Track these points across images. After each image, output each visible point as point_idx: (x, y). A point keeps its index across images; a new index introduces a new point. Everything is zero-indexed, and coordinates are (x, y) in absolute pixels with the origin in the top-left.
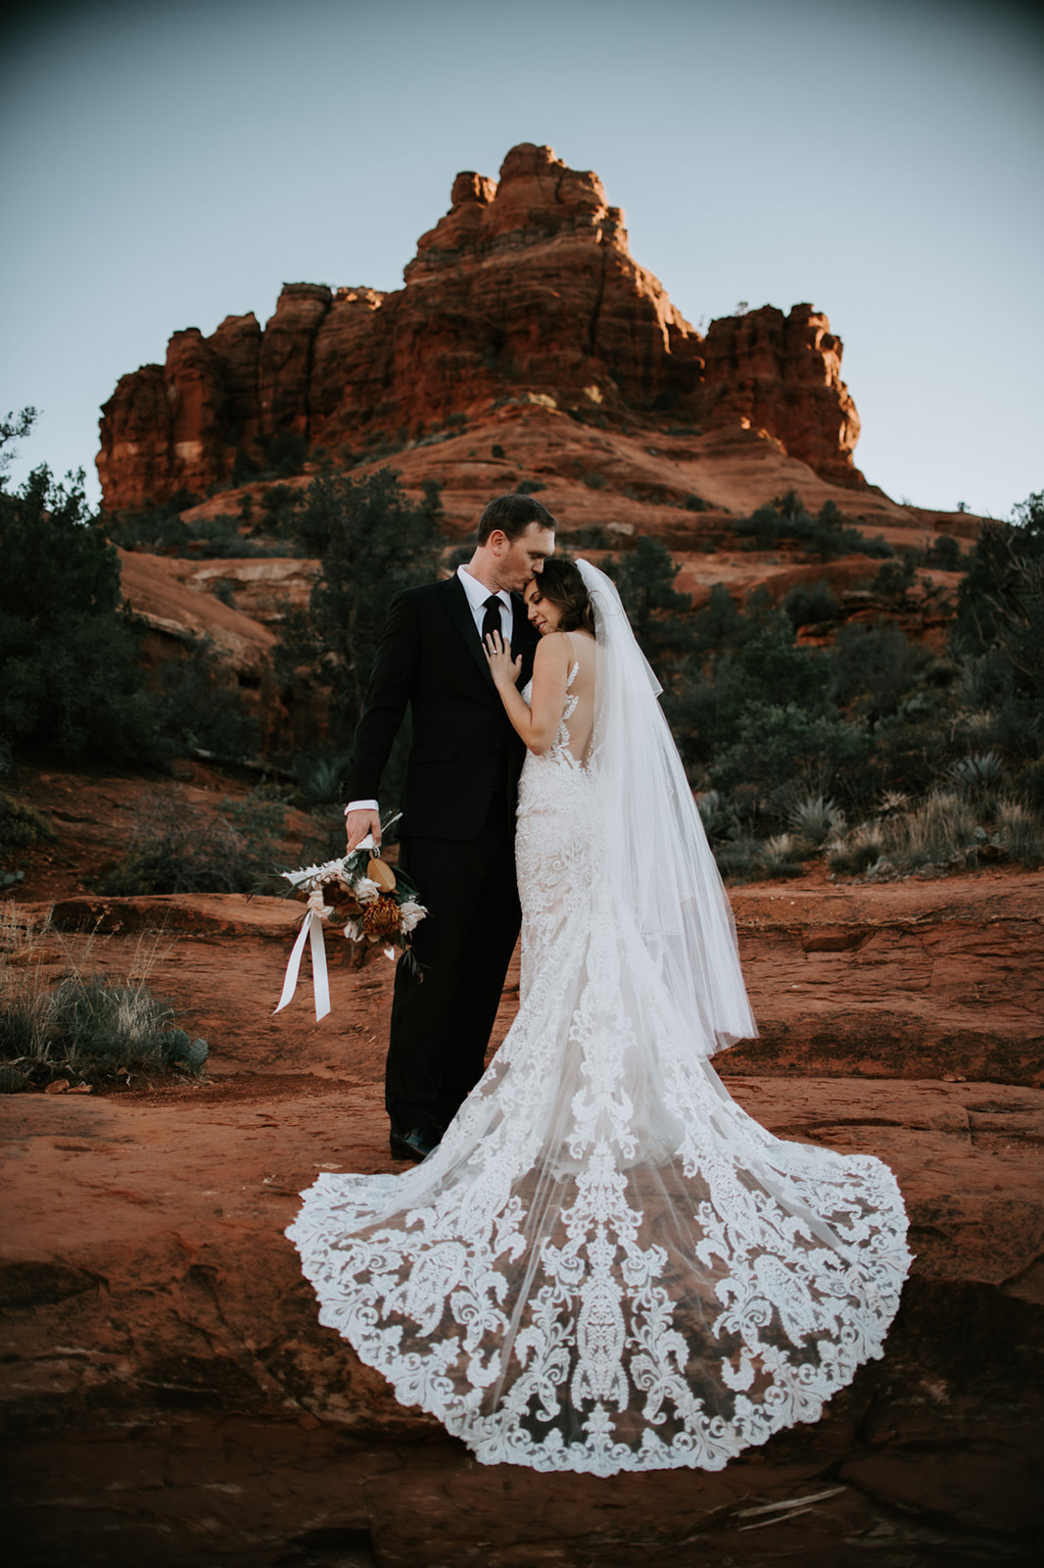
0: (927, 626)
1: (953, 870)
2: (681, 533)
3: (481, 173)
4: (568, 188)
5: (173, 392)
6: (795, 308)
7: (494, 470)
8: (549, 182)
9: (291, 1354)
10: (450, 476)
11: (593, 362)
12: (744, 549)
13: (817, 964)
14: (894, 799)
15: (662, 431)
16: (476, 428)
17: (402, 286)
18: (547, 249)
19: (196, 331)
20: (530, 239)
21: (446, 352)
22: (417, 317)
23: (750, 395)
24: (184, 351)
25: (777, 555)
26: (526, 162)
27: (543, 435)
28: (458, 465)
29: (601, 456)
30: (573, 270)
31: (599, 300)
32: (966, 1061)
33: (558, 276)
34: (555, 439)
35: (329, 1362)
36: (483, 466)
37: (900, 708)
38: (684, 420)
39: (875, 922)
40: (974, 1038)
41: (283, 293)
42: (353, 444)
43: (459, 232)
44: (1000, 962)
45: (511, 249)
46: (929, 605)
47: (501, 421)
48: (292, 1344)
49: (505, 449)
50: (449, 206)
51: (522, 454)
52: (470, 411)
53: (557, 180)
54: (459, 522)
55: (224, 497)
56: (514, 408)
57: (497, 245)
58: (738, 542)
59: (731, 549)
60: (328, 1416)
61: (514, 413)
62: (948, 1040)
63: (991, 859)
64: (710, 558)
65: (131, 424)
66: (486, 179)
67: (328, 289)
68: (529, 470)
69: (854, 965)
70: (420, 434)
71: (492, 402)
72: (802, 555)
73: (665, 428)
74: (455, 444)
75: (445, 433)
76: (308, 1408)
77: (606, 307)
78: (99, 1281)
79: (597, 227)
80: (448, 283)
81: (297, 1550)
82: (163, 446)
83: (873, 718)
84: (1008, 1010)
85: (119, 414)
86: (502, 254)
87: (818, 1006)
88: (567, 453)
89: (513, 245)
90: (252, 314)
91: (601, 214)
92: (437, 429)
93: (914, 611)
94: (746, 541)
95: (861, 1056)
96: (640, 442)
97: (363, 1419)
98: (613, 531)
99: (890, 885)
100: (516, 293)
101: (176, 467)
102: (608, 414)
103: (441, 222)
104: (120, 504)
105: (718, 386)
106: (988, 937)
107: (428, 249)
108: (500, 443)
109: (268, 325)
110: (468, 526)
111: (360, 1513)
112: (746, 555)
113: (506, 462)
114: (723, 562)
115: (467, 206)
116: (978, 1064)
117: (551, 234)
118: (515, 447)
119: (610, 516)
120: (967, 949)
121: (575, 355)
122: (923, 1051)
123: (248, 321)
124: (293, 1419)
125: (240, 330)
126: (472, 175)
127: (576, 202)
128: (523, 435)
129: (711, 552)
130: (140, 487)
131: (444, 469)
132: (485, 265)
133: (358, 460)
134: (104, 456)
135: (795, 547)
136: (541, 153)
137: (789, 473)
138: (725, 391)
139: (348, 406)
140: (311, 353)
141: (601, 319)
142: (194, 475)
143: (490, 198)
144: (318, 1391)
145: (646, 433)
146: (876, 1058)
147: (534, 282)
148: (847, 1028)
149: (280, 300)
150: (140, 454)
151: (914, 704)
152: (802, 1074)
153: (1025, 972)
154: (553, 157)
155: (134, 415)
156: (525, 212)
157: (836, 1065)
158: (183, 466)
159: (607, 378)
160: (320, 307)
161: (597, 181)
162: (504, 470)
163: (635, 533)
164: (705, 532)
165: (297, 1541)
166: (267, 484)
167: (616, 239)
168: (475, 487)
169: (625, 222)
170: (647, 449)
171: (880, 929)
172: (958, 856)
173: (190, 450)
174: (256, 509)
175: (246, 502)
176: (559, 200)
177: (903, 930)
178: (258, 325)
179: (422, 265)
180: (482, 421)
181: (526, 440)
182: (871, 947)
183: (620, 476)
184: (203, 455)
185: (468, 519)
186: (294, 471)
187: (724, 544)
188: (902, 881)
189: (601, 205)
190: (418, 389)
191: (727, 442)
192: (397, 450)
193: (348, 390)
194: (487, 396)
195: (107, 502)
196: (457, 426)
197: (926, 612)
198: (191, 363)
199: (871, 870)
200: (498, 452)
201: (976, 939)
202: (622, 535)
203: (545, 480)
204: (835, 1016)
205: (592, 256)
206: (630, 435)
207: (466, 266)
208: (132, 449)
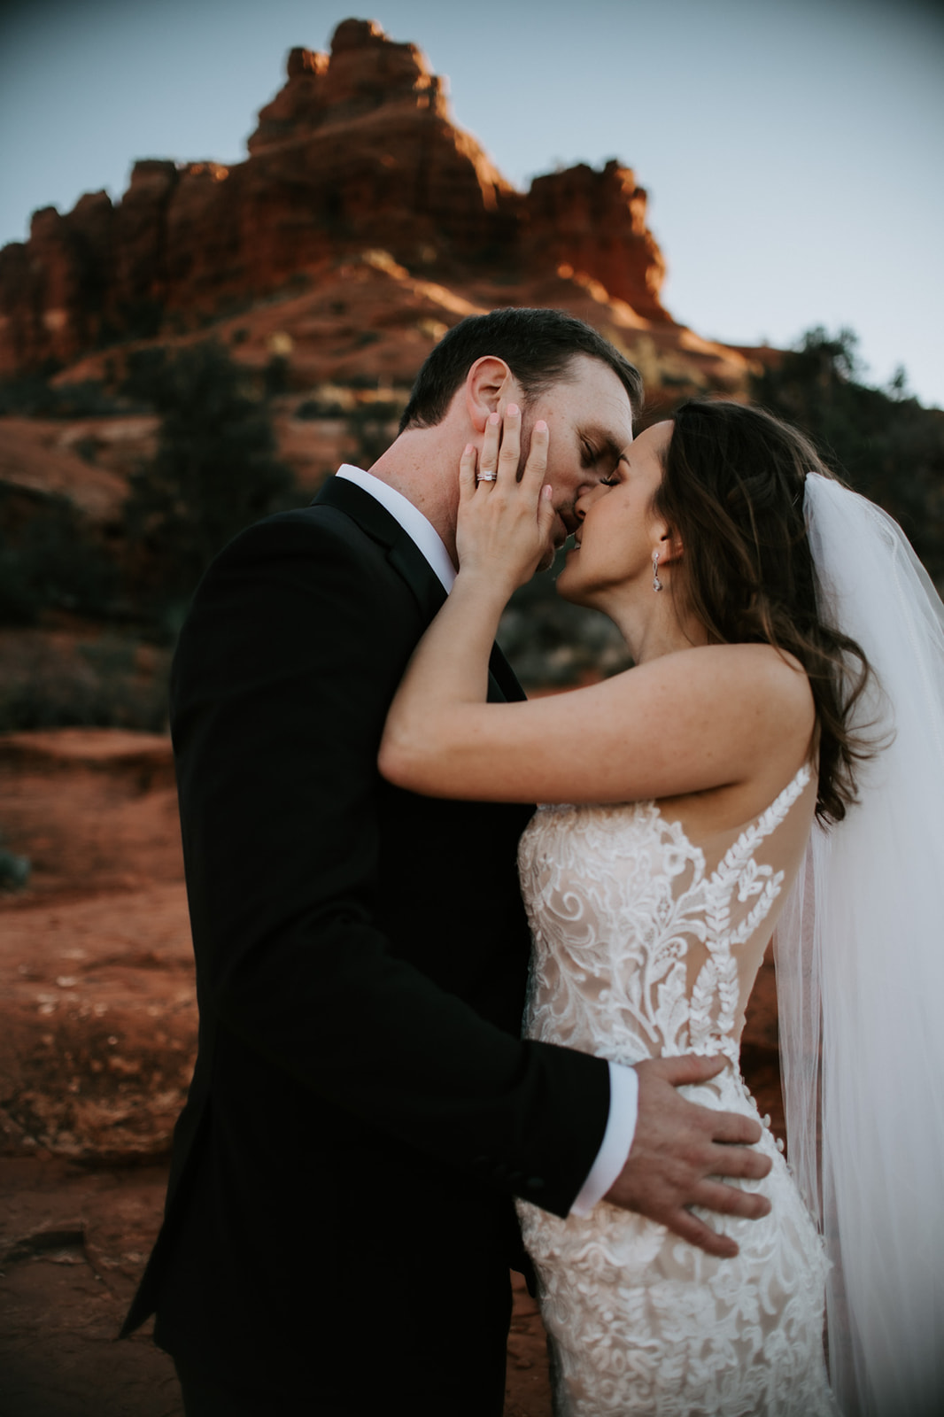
3: (311, 48)
4: (391, 60)
5: (36, 265)
6: (606, 165)
7: (334, 325)
8: (374, 54)
9: (29, 1103)
11: (422, 221)
15: (488, 280)
16: (318, 288)
17: (246, 157)
18: (374, 117)
20: (357, 108)
21: (287, 217)
22: (258, 185)
24: (45, 229)
26: (353, 36)
29: (432, 308)
30: (400, 135)
34: (390, 295)
36: (324, 321)
38: (509, 270)
41: (135, 169)
42: (204, 307)
43: (296, 105)
45: (342, 118)
47: (342, 280)
48: (30, 1095)
49: (344, 305)
50: (286, 79)
51: (359, 310)
52: (311, 271)
53: (379, 52)
55: (88, 361)
57: (328, 115)
60: (60, 1149)
66: (317, 54)
67: (173, 164)
68: (367, 323)
70: (268, 293)
71: (333, 261)
73: (492, 278)
74: (301, 303)
75: (290, 292)
76: (43, 1144)
77: (432, 169)
79: (420, 94)
80: (284, 152)
81: (25, 1249)
82: (30, 318)
86: (334, 123)
88: (400, 306)
89: (343, 114)
90: (104, 191)
91: (423, 83)
92: (283, 289)
97: (87, 1150)
100: (347, 159)
101: (44, 336)
103: (279, 96)
105: (539, 237)
107: (269, 121)
108: (338, 302)
109: (120, 202)
111: (78, 1220)
113: (346, 316)
115: (301, 79)
117: (378, 102)
118: (356, 303)
121: (404, 215)
123: (100, 198)
124: (30, 1153)
125: (94, 204)
126: (304, 50)
127: (397, 72)
128: (360, 293)
130: (11, 355)
132: (319, 134)
133: (211, 320)
136: (364, 27)
139: (200, 271)
140: (162, 224)
141: (428, 180)
142: (60, 343)
143: (323, 70)
144: (52, 1130)
149: (132, 176)
150: (10, 326)
154: (376, 31)
156: (354, 82)
158: (50, 335)
159: (440, 237)
160: (166, 181)
161: (417, 51)
162: (344, 324)
165: (25, 1243)
166: (128, 348)
167: (437, 105)
169: (445, 89)
170: (475, 299)
173: (56, 319)
174: (120, 371)
175: (109, 365)
176: (384, 70)
178: (111, 201)
179: (265, 135)
180: (324, 280)
181: (364, 297)
184: (68, 323)
186: (152, 332)
189: (423, 74)
190: (263, 253)
192: (245, 310)
193: (199, 255)
194: (326, 256)
196: (300, 284)
198: (51, 238)
200: (337, 309)
203: (380, 332)
205: (416, 123)
206: (459, 286)
207: (300, 136)
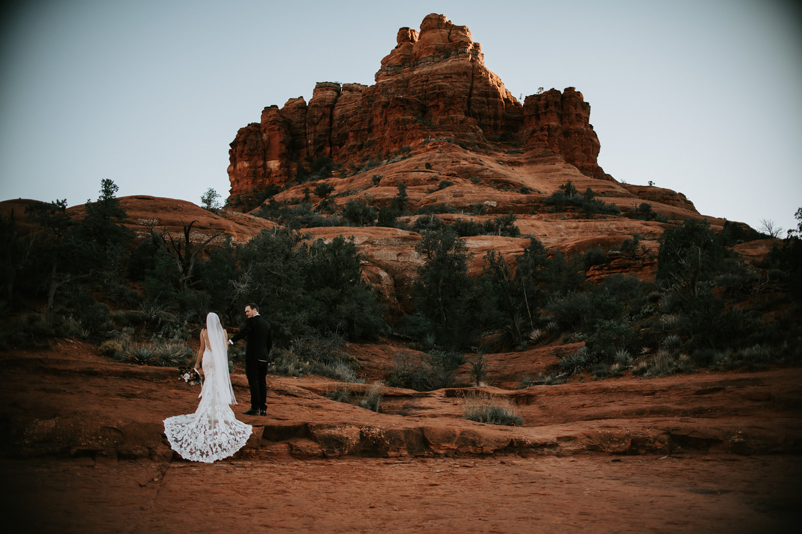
0: (644, 265)
1: (668, 374)
2: (518, 205)
3: (411, 28)
4: (454, 35)
5: (265, 136)
6: (566, 90)
7: (427, 175)
8: (445, 32)
10: (406, 179)
11: (470, 120)
12: (549, 212)
13: (646, 398)
14: (645, 350)
15: (504, 152)
16: (416, 154)
17: (374, 83)
18: (445, 64)
19: (276, 106)
20: (436, 59)
21: (399, 116)
22: (384, 99)
23: (547, 133)
24: (270, 117)
25: (565, 215)
26: (433, 22)
27: (449, 157)
28: (410, 173)
29: (478, 167)
30: (458, 74)
31: (471, 89)
32: (678, 414)
33: (451, 77)
34: (455, 159)
35: (607, 445)
36: (422, 173)
37: (641, 312)
38: (515, 146)
39: (657, 389)
40: (679, 410)
41: (316, 87)
42: (355, 161)
43: (401, 57)
44: (683, 397)
45: (428, 64)
46: (645, 257)
47: (428, 150)
49: (431, 165)
50: (396, 44)
51: (439, 167)
52: (412, 145)
53: (448, 31)
54: (414, 202)
55: (294, 189)
56: (434, 144)
57: (421, 63)
58: (546, 208)
59: (543, 212)
61: (434, 146)
62: (675, 410)
63: (678, 371)
64: (534, 217)
65: (245, 152)
66: (414, 31)
67: (339, 85)
68: (444, 175)
69: (654, 398)
70: (388, 156)
71: (423, 140)
72: (577, 214)
73: (506, 151)
74: (407, 162)
75: (401, 156)
77: (475, 92)
78: (576, 438)
79: (469, 53)
80: (398, 81)
82: (261, 163)
83: (631, 315)
84: (685, 405)
85: (239, 148)
86: (423, 67)
87: (650, 406)
88: (461, 166)
89: (428, 63)
90: (302, 97)
91: (471, 47)
92: (396, 155)
93: (638, 259)
94: (550, 208)
95: (659, 414)
96: (494, 158)
98: (487, 205)
99: (651, 380)
100: (431, 86)
101: (268, 173)
102: (478, 144)
103: (392, 51)
104: (240, 191)
105: (531, 129)
106: (681, 392)
107: (387, 65)
108: (428, 162)
109: (309, 103)
110: (418, 204)
112: (550, 215)
113: (433, 171)
114: (540, 219)
115: (405, 44)
116: (680, 414)
117: (447, 57)
118: (436, 163)
119: (485, 198)
120: (677, 394)
121: (461, 116)
122: (670, 412)
123: (300, 101)
125: (296, 105)
126: (407, 29)
127: (459, 41)
128: (439, 157)
129: (534, 214)
130: (250, 183)
131: (404, 176)
132: (415, 73)
133: (359, 170)
134: (232, 168)
135: (573, 210)
136: (440, 18)
137: (567, 171)
138: (534, 131)
139: (352, 142)
140: (331, 116)
141: (472, 98)
142: (276, 176)
143: (416, 40)
145: (497, 153)
146: (662, 414)
147: (440, 81)
148: (656, 409)
149: (315, 91)
150: (250, 167)
151: (646, 310)
152: (649, 417)
153: (688, 398)
154: (447, 20)
155: (246, 148)
156: (434, 46)
157: (654, 416)
158: (271, 172)
159: (477, 127)
160: (335, 94)
161: (468, 31)
162: (433, 175)
163: (497, 206)
164: (530, 204)
166: (315, 182)
167: (478, 59)
168: (419, 185)
169: (482, 50)
170: (498, 162)
171: (658, 391)
172: (669, 371)
173: (274, 164)
174: (312, 195)
175: (306, 191)
176: (450, 41)
177: (664, 391)
178: (305, 103)
179: (384, 73)
180: (418, 150)
181: (441, 160)
182: (657, 394)
183: (488, 177)
184: (280, 167)
185: (418, 201)
186: (327, 175)
187: (540, 209)
188: (655, 378)
189: (471, 43)
190: (386, 134)
191: (536, 157)
192: (378, 165)
193: (351, 134)
194: (420, 138)
195: (234, 190)
196: (407, 153)
197: (643, 260)
198: (274, 122)
199: (645, 375)
200: (428, 166)
201: (678, 392)
202: (491, 206)
203: (452, 180)
204: (654, 407)
205: (467, 67)
206: (489, 155)
207: (406, 73)
208: (246, 165)
